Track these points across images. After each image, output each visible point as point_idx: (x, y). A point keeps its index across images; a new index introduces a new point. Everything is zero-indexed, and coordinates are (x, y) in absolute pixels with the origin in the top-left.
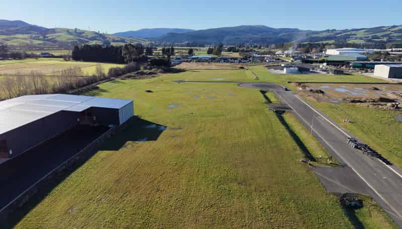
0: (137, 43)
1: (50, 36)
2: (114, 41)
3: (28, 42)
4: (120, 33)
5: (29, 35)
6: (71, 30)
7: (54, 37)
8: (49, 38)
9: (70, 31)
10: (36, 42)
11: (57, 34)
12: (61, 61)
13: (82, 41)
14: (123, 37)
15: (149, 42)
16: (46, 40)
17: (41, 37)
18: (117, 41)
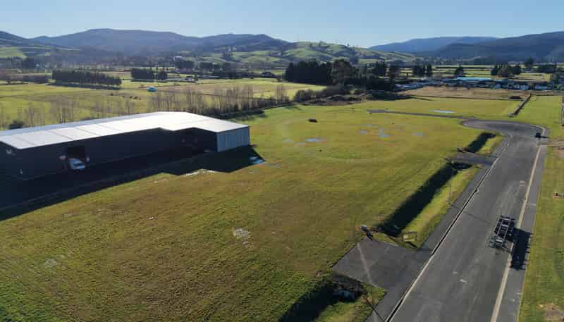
0: (396, 59)
1: (289, 52)
2: (366, 57)
3: (264, 59)
4: (377, 47)
5: (267, 52)
6: (315, 43)
7: (293, 53)
8: (288, 54)
9: (314, 46)
10: (273, 60)
11: (298, 50)
12: (273, 81)
13: (323, 58)
14: (379, 53)
15: (414, 59)
16: (283, 58)
17: (279, 54)
18: (369, 58)
